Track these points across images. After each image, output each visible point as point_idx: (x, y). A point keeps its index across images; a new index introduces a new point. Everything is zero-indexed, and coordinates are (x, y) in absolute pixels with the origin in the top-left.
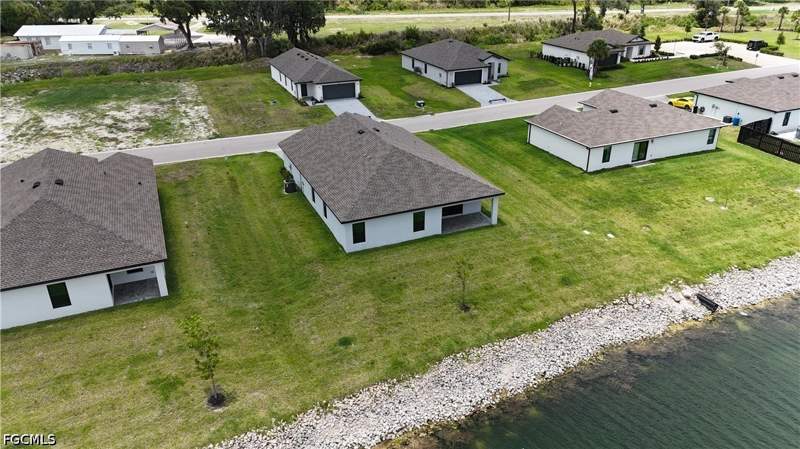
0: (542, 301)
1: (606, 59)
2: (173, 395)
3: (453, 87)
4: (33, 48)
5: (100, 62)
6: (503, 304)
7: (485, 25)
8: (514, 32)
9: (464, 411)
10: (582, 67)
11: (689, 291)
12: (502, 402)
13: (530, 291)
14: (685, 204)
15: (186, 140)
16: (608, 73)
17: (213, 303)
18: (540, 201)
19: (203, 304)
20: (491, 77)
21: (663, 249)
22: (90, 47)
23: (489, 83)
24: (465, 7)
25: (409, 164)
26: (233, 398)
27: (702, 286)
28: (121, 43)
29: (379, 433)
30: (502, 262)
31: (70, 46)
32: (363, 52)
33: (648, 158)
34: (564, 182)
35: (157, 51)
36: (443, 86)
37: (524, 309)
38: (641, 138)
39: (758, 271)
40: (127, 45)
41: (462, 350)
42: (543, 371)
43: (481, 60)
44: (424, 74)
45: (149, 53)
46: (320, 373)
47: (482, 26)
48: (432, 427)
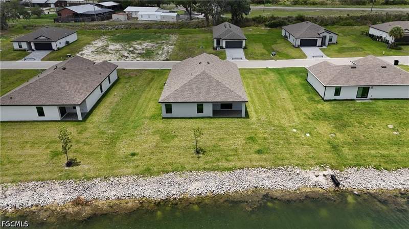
0: (239, 158)
1: (401, 38)
2: (56, 158)
3: (298, 47)
4: (128, 16)
5: (150, 24)
6: (218, 155)
7: (348, 15)
8: (366, 20)
9: (162, 196)
10: (387, 42)
11: (329, 172)
12: (183, 199)
13: (236, 152)
14: (371, 126)
15: (153, 60)
16: (402, 47)
17: (96, 127)
18: (285, 111)
19: (92, 126)
20: (323, 44)
21: (334, 147)
22: (149, 17)
23: (321, 46)
24: (352, 4)
25: (207, 80)
26: (77, 164)
27: (338, 171)
28: (161, 16)
29: (118, 195)
30: (232, 135)
31: (142, 16)
32: (266, 26)
33: (369, 97)
34: (306, 103)
35: (175, 20)
36: (293, 46)
37: (226, 159)
38: (363, 84)
39: (387, 172)
40: (163, 17)
41: (182, 171)
42: (213, 190)
43: (319, 34)
44: (289, 39)
45: (171, 21)
46: (115, 164)
47: (346, 15)
48: (143, 199)
